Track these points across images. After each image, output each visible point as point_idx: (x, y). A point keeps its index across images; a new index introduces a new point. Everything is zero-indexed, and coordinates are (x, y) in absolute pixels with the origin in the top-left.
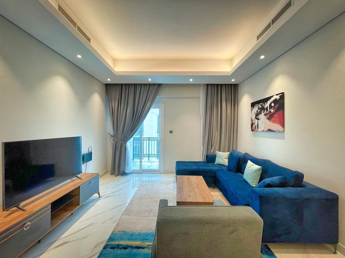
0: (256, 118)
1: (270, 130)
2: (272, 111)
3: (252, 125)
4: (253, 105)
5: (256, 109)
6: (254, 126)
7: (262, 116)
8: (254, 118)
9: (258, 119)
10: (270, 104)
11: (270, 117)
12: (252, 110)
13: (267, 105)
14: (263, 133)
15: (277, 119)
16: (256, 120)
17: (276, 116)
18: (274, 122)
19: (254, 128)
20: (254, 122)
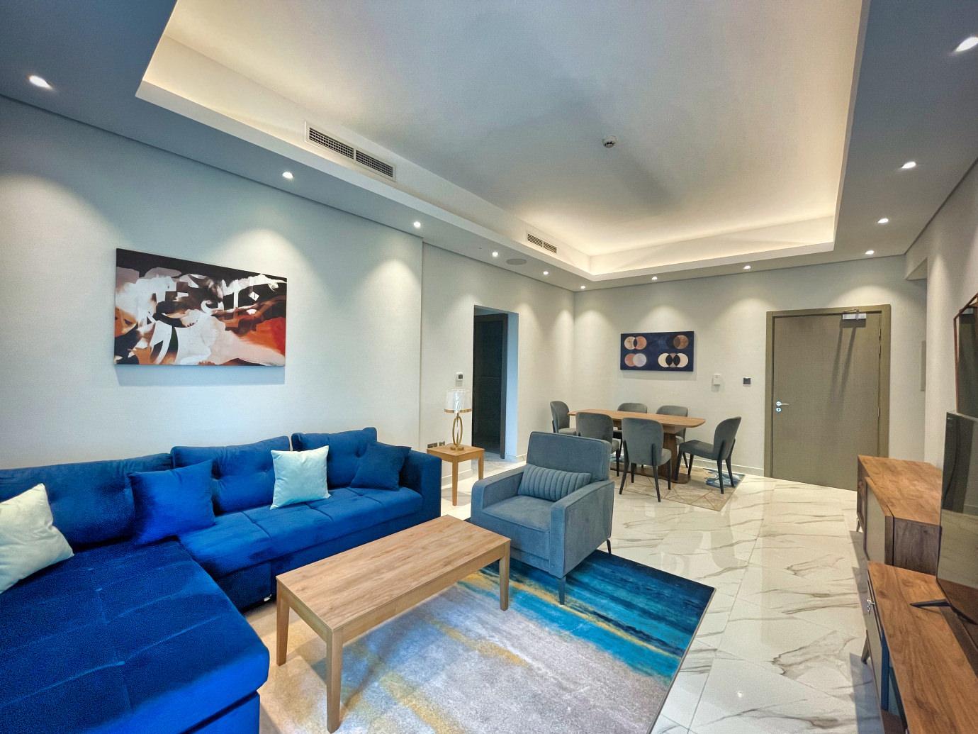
0: (158, 318)
2: (252, 312)
3: (128, 339)
6: (142, 344)
7: (199, 317)
8: (143, 313)
9: (175, 323)
10: (245, 292)
11: (242, 327)
12: (125, 279)
16: (164, 326)
17: (265, 326)
19: (139, 352)
20: (142, 330)
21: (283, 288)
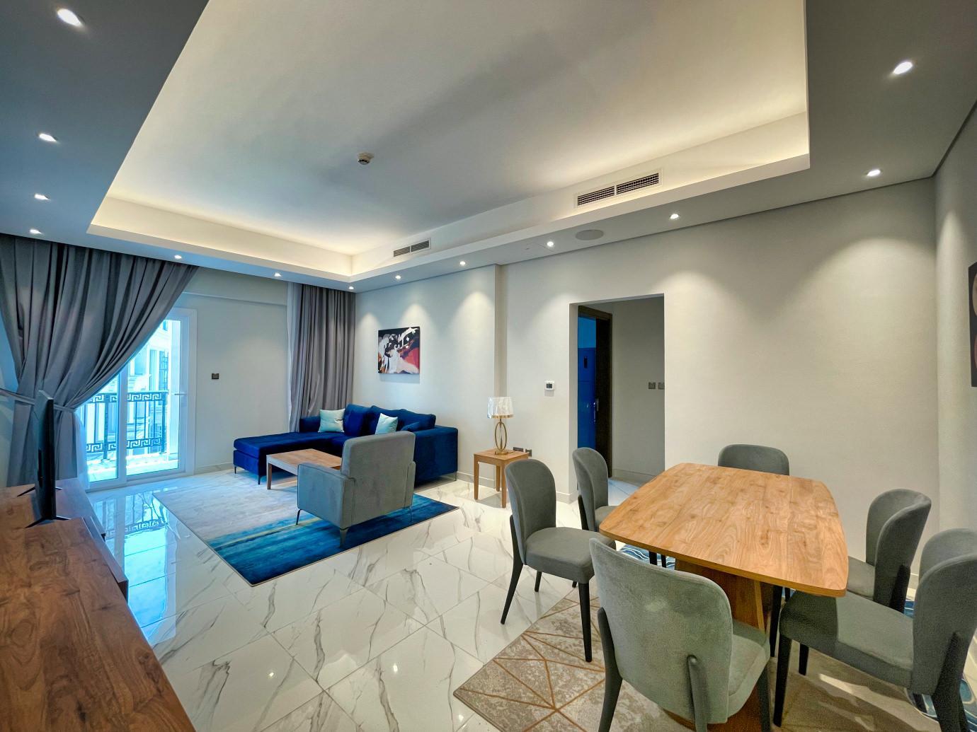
0: (386, 354)
1: (404, 372)
2: (407, 347)
3: (380, 364)
4: (382, 334)
5: (385, 341)
6: (382, 365)
7: (394, 352)
8: (382, 353)
9: (389, 356)
10: (405, 338)
11: (404, 355)
12: (379, 342)
13: (401, 338)
14: (396, 375)
15: (413, 358)
16: (386, 357)
17: (411, 354)
18: (409, 361)
19: (382, 368)
20: (383, 360)
21: (418, 332)
